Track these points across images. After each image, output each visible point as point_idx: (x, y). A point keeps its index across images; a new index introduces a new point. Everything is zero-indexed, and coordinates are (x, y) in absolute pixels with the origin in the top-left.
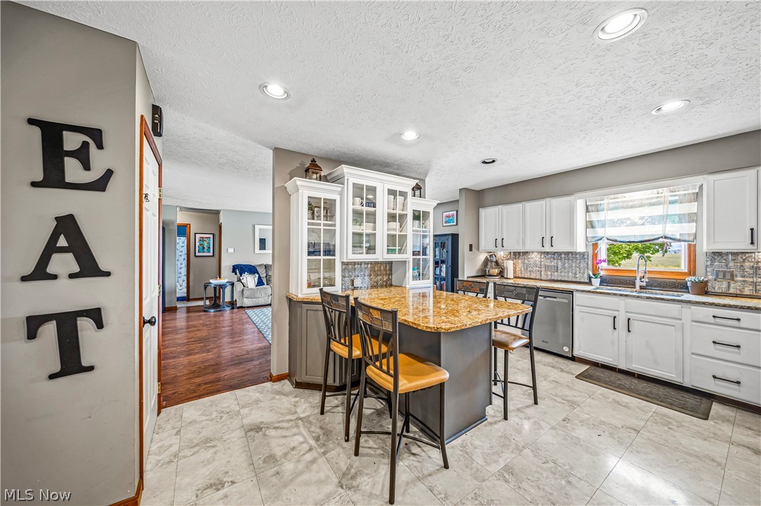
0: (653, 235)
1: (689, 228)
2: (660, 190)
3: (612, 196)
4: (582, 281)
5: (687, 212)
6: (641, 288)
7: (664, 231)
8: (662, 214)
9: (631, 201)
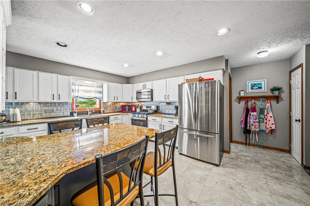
0: (92, 97)
1: (101, 95)
2: (94, 82)
3: (81, 81)
4: (68, 115)
5: (99, 90)
6: (90, 114)
7: (95, 95)
8: (95, 90)
9: (87, 84)
